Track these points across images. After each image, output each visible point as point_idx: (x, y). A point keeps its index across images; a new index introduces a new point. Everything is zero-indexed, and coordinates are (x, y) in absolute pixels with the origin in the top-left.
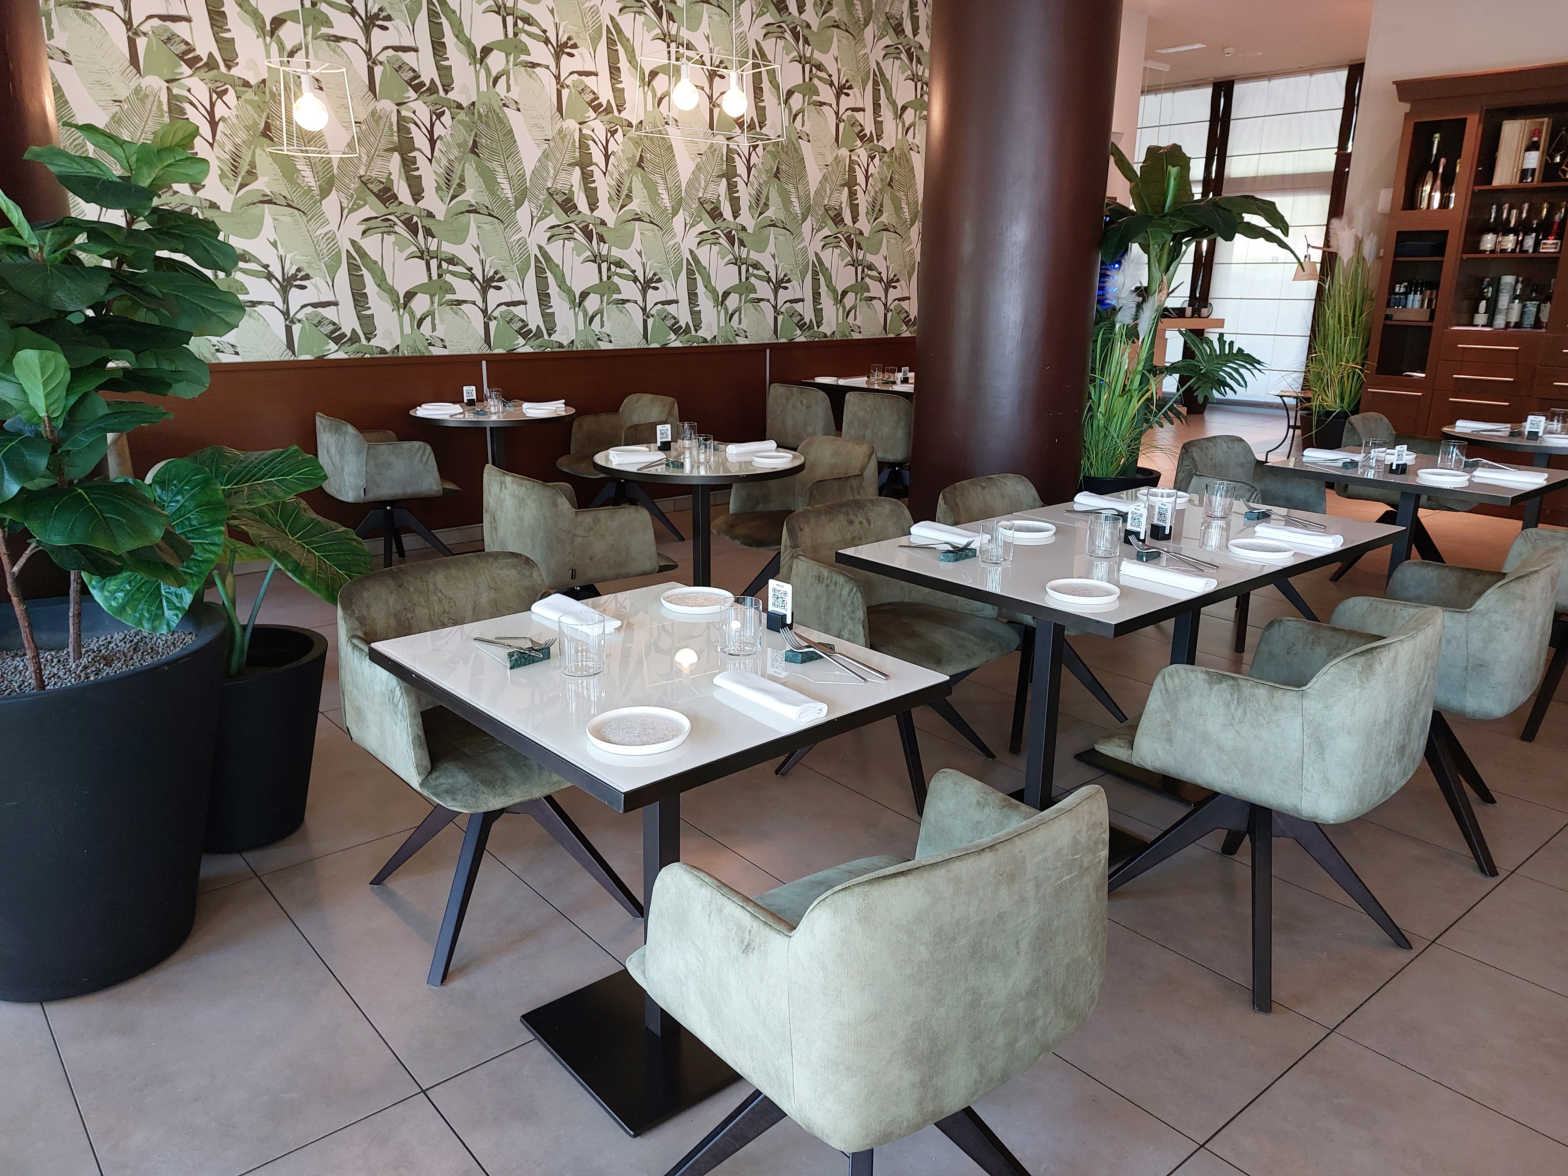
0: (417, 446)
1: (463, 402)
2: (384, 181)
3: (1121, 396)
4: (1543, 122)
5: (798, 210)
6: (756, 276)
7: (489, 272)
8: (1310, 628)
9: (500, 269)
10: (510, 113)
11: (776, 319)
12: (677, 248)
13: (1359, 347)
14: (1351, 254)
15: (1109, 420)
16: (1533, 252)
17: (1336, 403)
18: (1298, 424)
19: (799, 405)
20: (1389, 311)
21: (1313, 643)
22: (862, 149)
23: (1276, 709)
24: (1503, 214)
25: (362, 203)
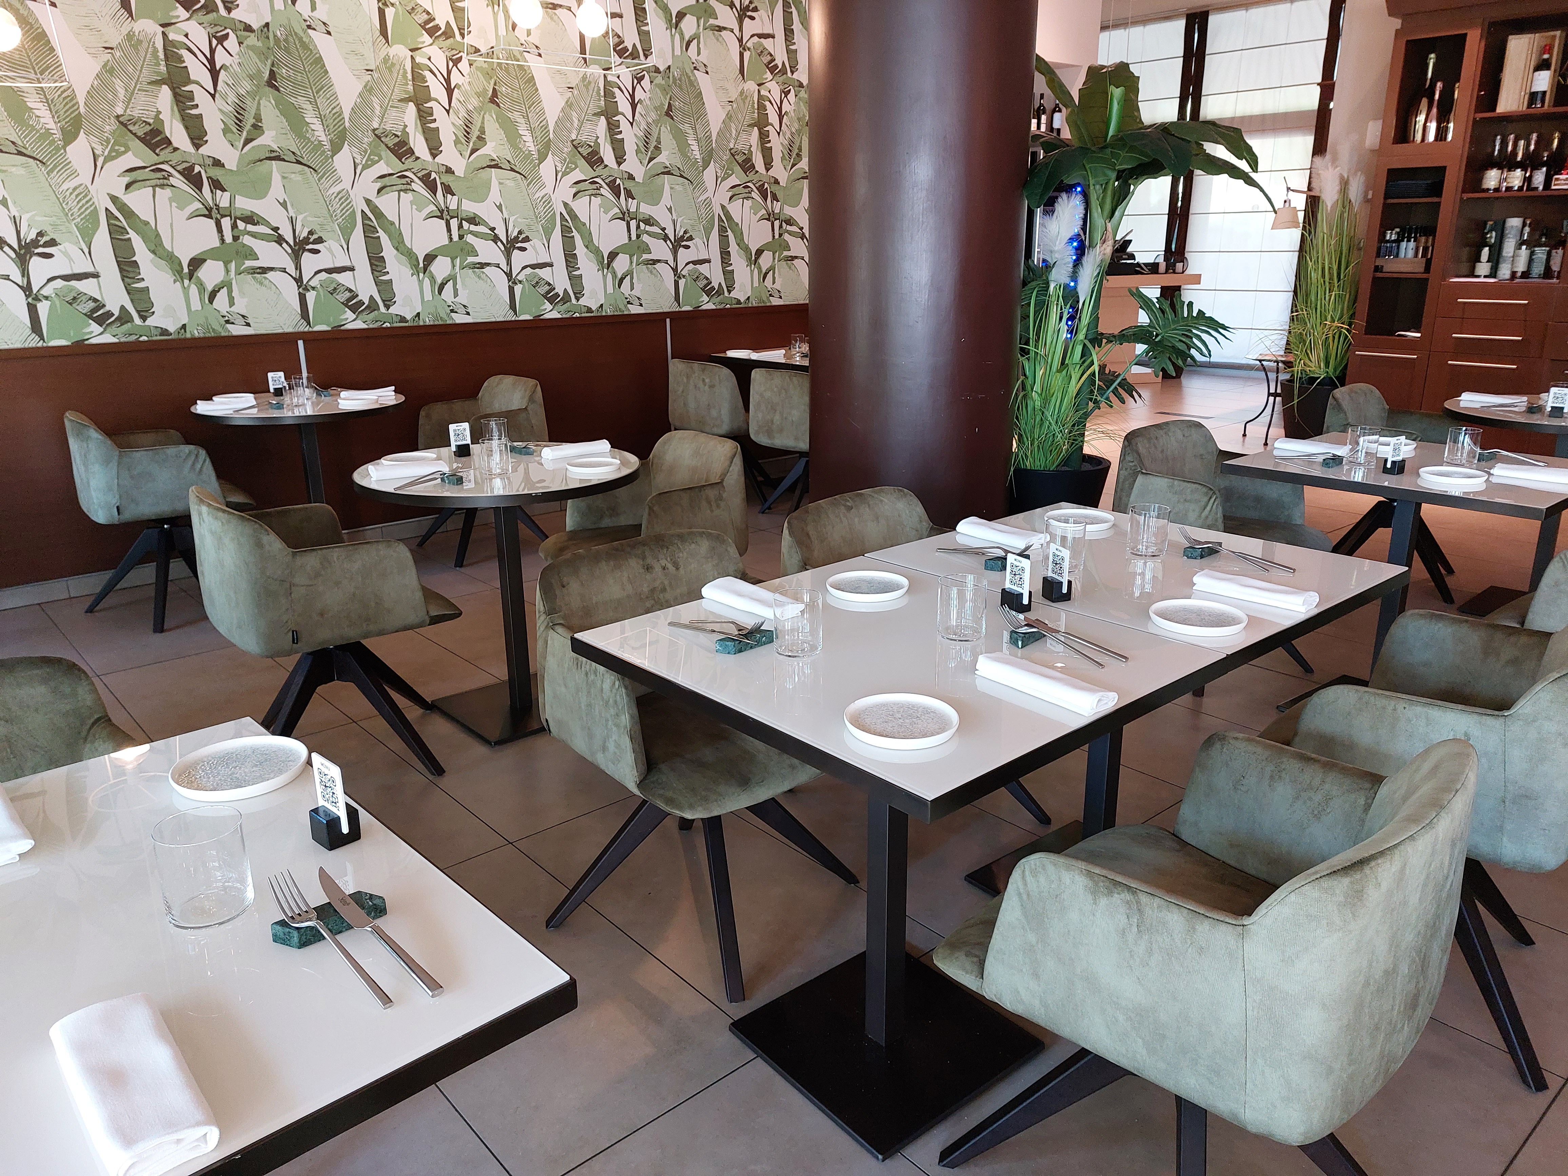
0: (187, 451)
1: (269, 392)
2: (151, 121)
3: (1059, 371)
4: (1554, 37)
5: (697, 154)
6: (649, 233)
7: (301, 232)
8: (1267, 753)
9: (317, 228)
10: (318, 38)
11: (676, 284)
12: (547, 200)
13: (1346, 303)
14: (1336, 197)
15: (1046, 401)
16: (1544, 189)
17: (1320, 368)
18: (1279, 391)
19: (701, 385)
20: (1379, 262)
21: (1272, 777)
22: (774, 82)
23: (1201, 950)
24: (1507, 146)
25: (123, 149)
